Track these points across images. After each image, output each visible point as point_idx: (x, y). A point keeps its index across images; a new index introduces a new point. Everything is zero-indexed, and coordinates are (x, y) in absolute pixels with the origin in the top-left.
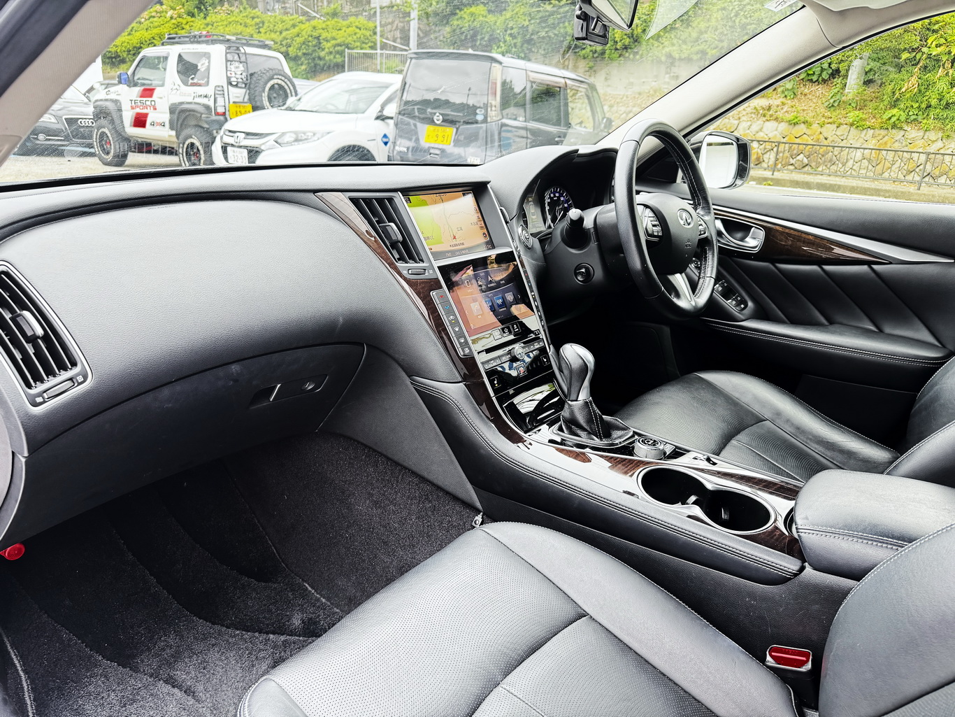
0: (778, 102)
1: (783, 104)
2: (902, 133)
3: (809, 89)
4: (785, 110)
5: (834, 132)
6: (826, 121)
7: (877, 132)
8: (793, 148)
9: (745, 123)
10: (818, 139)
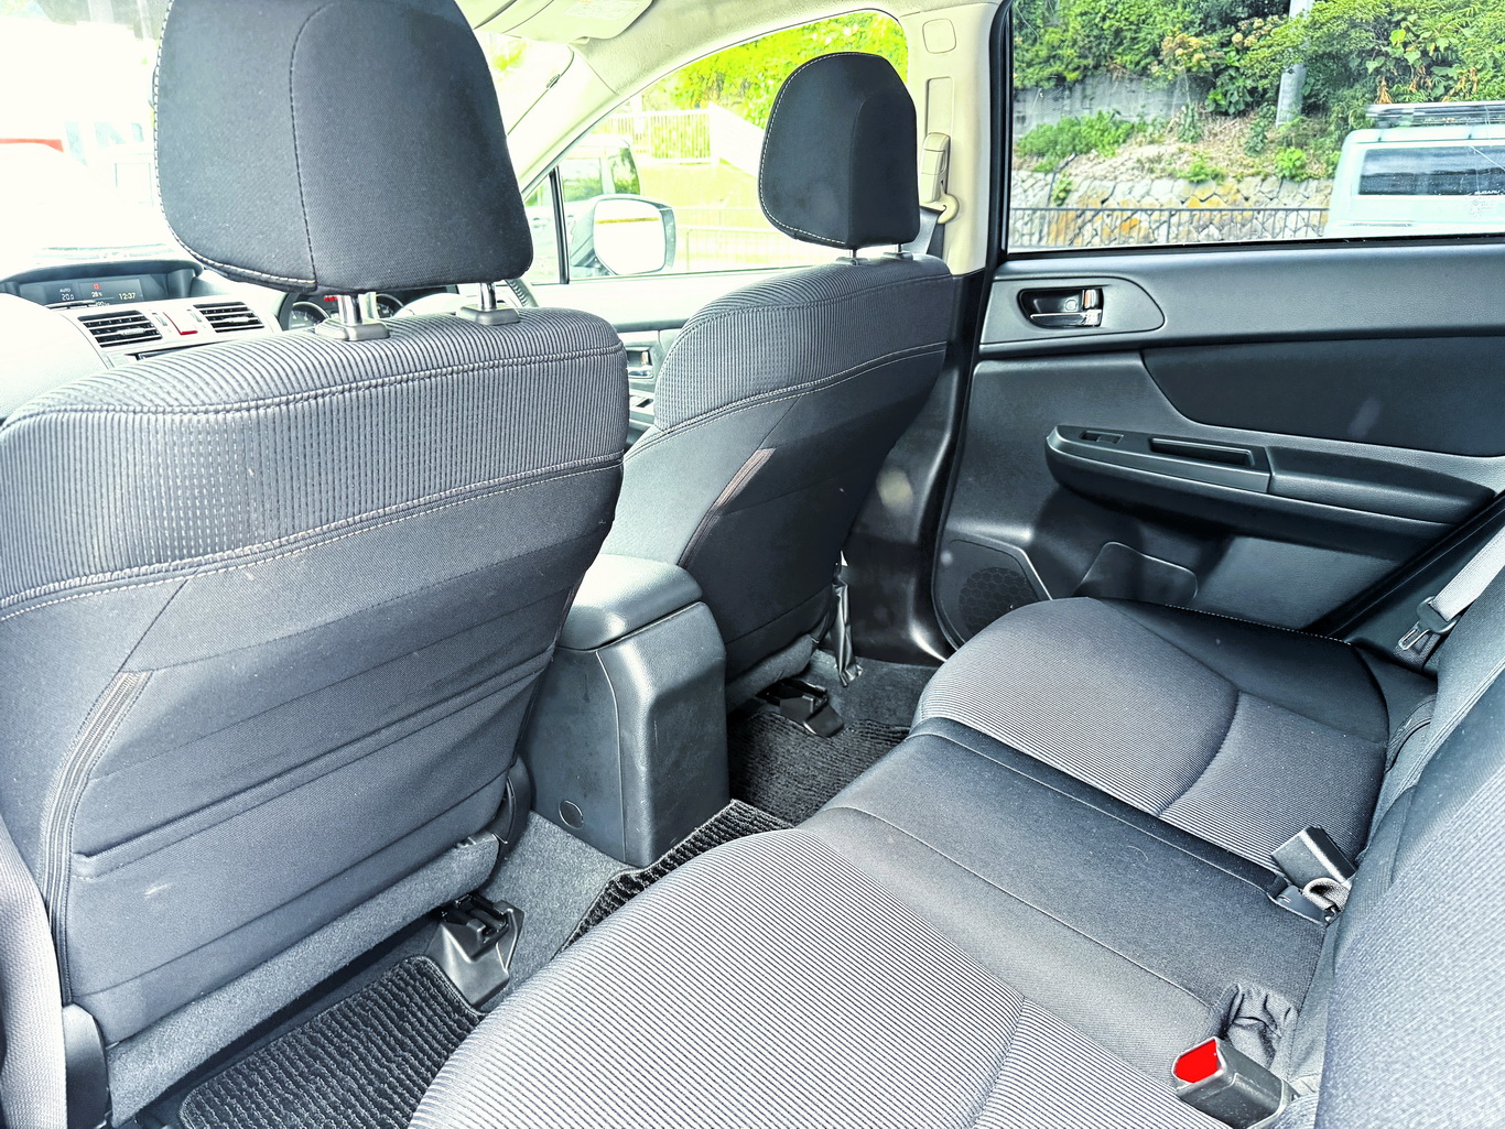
0: (1174, 148)
1: (1181, 151)
3: (1218, 125)
4: (1183, 160)
5: (1258, 188)
6: (1246, 171)
7: (1324, 182)
8: (1197, 217)
9: (1123, 183)
10: (1235, 201)
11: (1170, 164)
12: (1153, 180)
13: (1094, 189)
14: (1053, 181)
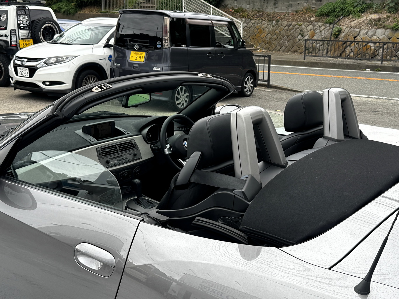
0: (385, 16)
4: (389, 21)
8: (395, 45)
9: (364, 30)
11: (384, 22)
12: (376, 29)
13: (351, 32)
14: (333, 28)
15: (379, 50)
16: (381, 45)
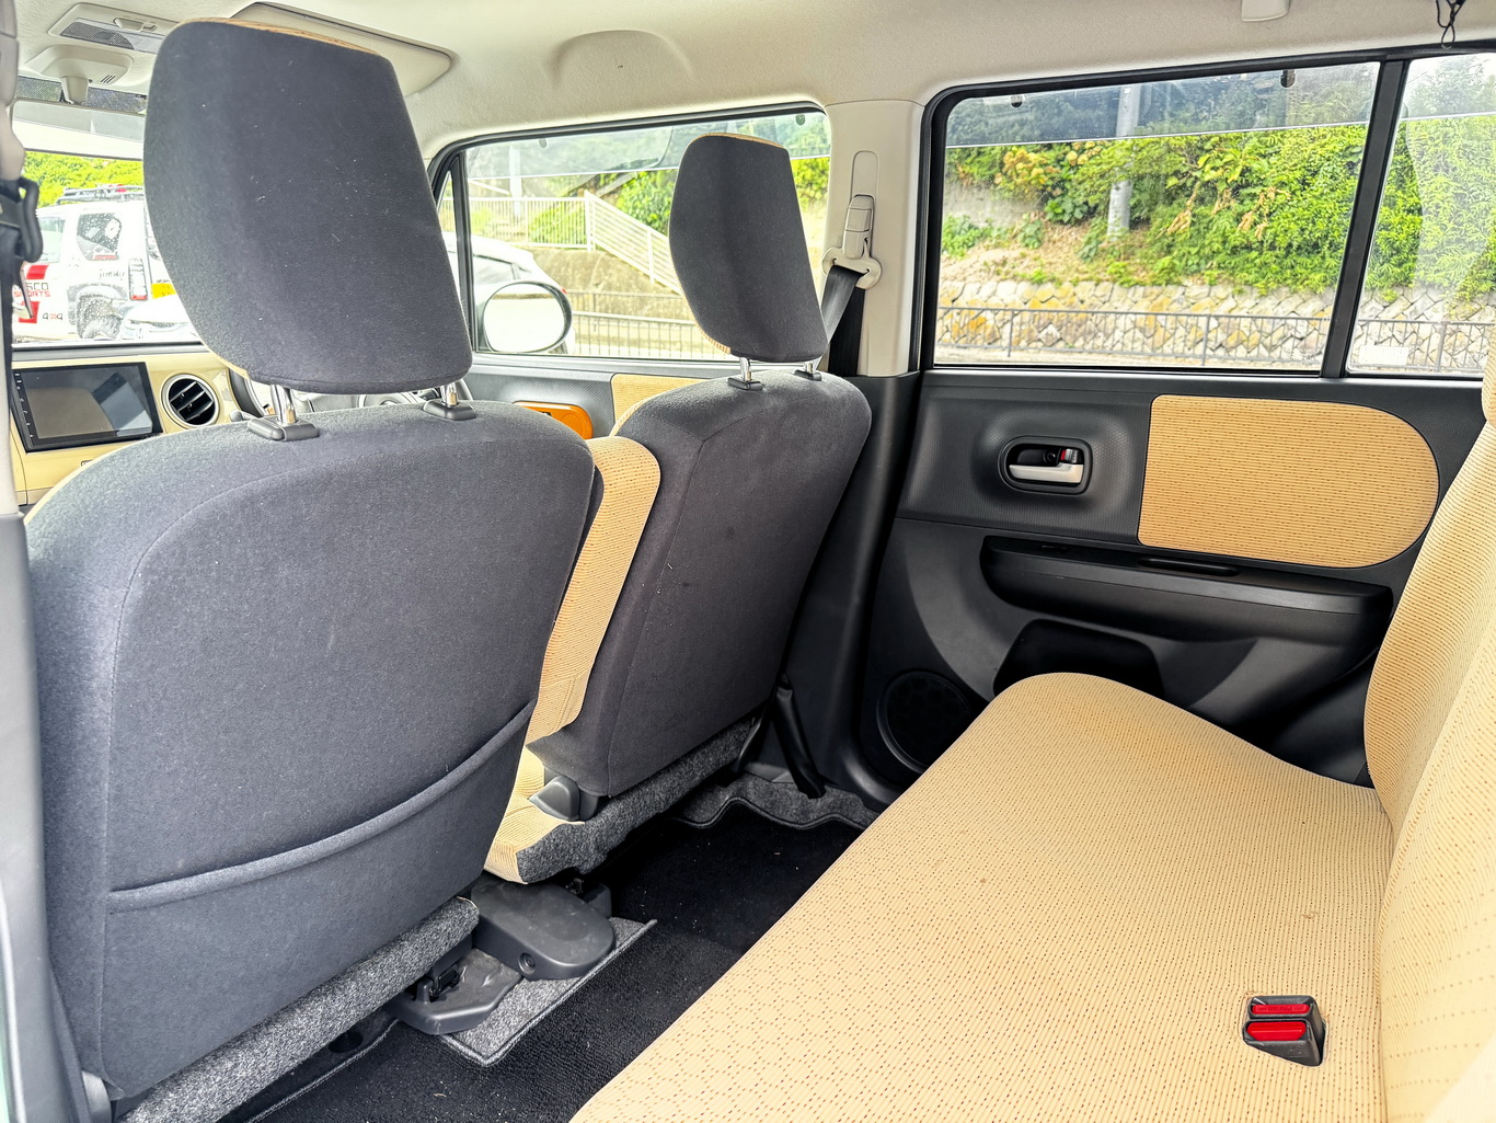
1: (1024, 256)
2: (1181, 290)
3: (1059, 233)
4: (1025, 264)
5: (1092, 292)
6: (1081, 277)
7: (1149, 289)
8: (1037, 317)
9: (972, 285)
10: (1072, 303)
11: (1014, 268)
12: (998, 282)
13: (945, 289)
15: (1002, 327)
16: (1008, 316)
